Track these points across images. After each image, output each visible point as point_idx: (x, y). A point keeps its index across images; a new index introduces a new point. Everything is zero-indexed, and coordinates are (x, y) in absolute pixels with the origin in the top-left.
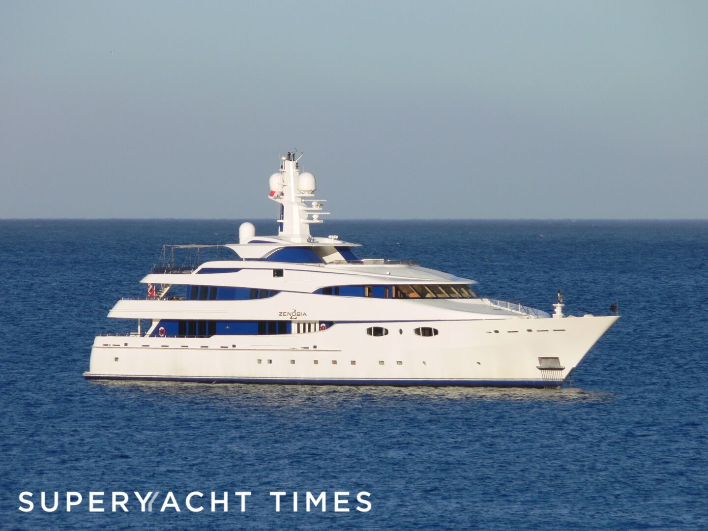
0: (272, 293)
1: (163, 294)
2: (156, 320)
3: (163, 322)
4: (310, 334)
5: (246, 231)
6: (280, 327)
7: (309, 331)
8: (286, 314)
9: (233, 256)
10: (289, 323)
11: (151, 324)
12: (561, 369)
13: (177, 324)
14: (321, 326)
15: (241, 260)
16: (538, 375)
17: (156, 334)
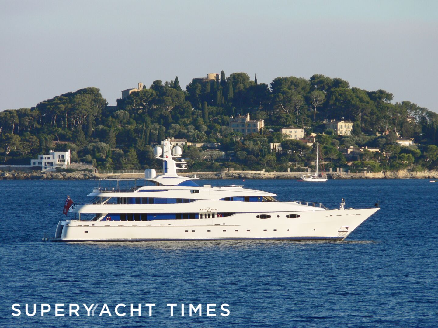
1: (105, 202)
2: (105, 214)
3: (109, 215)
7: (209, 218)
8: (204, 210)
10: (197, 214)
11: (101, 216)
15: (163, 185)
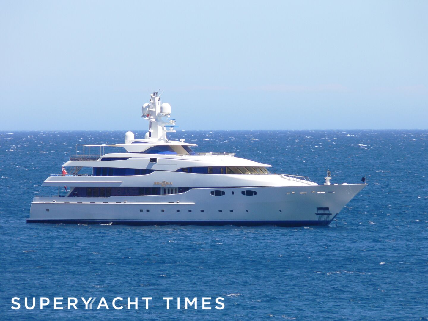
0: (150, 171)
2: (70, 188)
3: (77, 189)
5: (130, 136)
7: (172, 193)
8: (159, 184)
9: (123, 150)
12: (331, 214)
14: (180, 190)
15: (127, 152)
16: (316, 218)
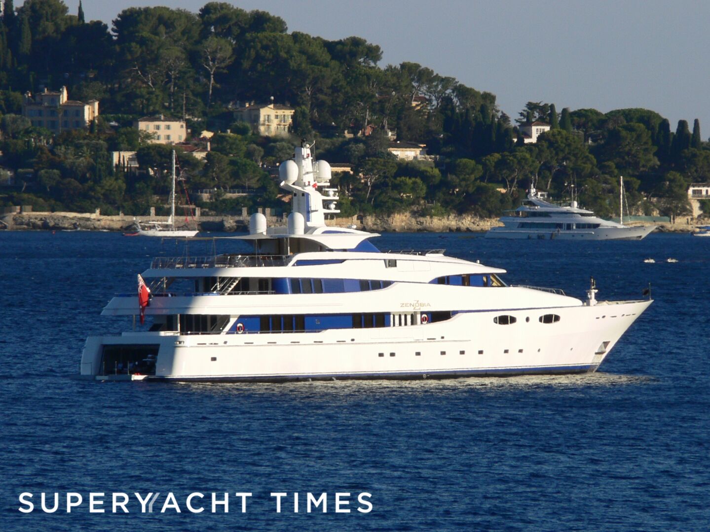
0: (387, 284)
1: (231, 289)
2: (234, 316)
3: (242, 318)
4: (406, 327)
6: (379, 320)
7: (406, 324)
8: (409, 305)
10: (387, 315)
11: (228, 321)
13: (258, 320)
14: (423, 316)
15: (334, 250)
17: (234, 330)
